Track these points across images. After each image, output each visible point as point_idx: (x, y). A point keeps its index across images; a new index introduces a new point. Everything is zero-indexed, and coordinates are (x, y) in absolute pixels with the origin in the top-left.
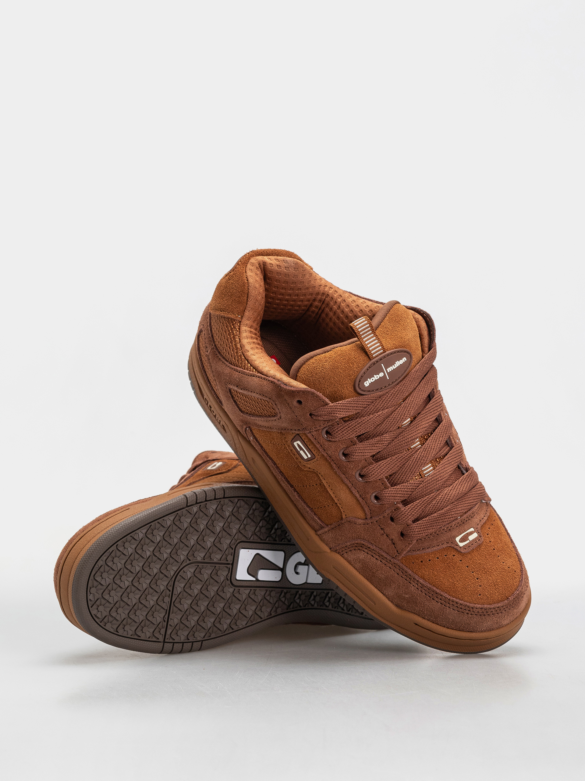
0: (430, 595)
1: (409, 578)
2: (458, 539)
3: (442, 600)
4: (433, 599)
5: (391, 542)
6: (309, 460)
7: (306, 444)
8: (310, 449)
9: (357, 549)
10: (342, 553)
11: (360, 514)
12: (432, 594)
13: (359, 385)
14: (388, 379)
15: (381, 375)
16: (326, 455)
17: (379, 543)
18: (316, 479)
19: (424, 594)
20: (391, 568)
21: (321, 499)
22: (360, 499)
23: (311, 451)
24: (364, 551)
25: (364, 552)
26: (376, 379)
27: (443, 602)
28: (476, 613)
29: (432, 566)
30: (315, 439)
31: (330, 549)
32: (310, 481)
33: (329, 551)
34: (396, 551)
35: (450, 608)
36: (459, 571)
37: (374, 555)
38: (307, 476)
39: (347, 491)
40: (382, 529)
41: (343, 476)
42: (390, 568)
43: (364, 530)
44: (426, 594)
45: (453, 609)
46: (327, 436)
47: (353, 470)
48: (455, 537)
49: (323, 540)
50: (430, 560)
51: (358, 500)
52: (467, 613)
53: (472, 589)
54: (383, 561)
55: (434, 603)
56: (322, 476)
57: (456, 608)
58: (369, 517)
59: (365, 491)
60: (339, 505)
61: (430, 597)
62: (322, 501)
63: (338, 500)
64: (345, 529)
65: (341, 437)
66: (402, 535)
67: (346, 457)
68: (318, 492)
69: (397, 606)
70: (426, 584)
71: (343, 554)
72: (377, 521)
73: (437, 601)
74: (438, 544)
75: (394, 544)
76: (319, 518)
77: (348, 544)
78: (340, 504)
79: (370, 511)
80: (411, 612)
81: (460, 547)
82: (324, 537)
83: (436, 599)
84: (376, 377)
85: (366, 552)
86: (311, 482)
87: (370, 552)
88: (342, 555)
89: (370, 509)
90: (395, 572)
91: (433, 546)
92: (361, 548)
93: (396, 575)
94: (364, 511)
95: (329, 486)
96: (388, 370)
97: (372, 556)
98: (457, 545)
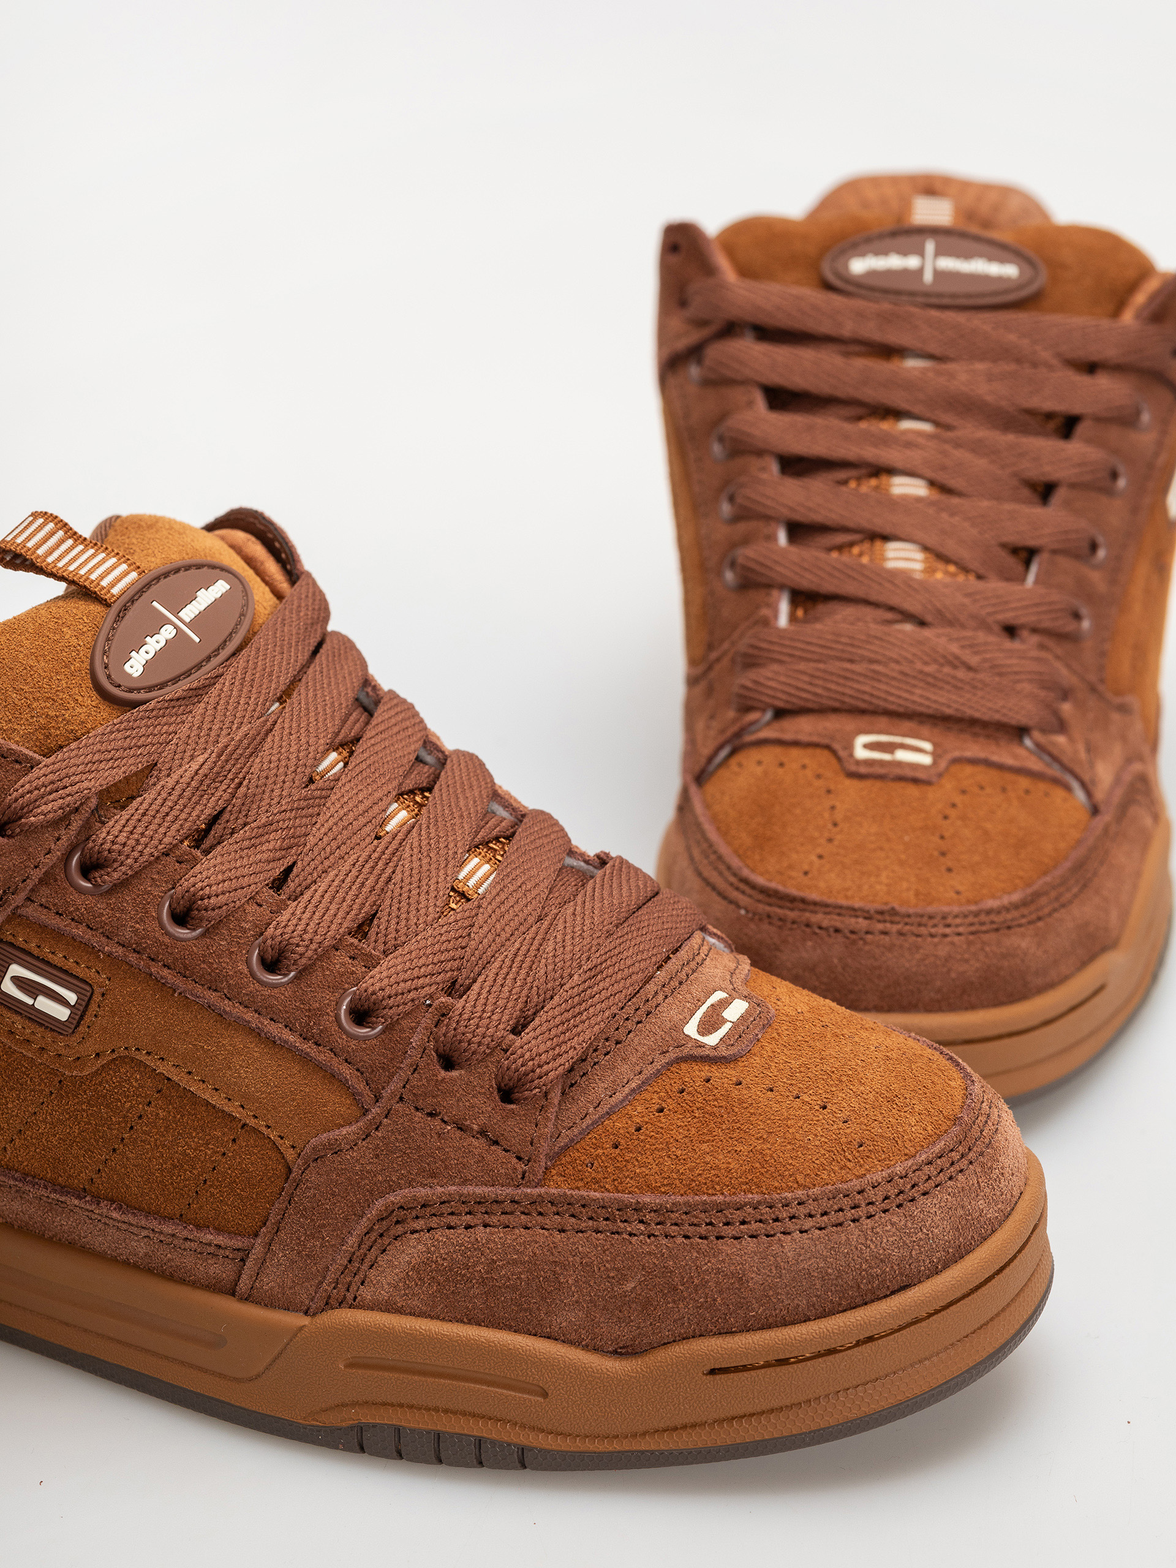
0: (703, 1230)
1: (607, 1219)
2: (691, 1029)
3: (749, 1223)
4: (718, 1238)
5: (483, 1140)
6: (80, 1013)
7: (37, 958)
8: (60, 969)
9: (389, 1244)
10: (350, 1296)
11: (336, 1103)
12: (707, 1224)
13: (109, 677)
14: (197, 640)
15: (168, 632)
16: (120, 950)
17: (446, 1167)
18: (137, 1081)
19: (680, 1240)
20: (530, 1225)
21: (190, 1147)
22: (307, 1047)
23: (66, 972)
24: (413, 1232)
25: (416, 1236)
26: (158, 647)
27: (754, 1226)
28: (884, 1206)
29: (656, 1138)
30: (57, 913)
31: (306, 1313)
32: (123, 1105)
33: (305, 1321)
34: (515, 1160)
35: (789, 1233)
36: (752, 1111)
37: (453, 1220)
38: (105, 1097)
39: (256, 1050)
40: (430, 1114)
41: (212, 997)
42: (528, 1228)
43: (377, 1156)
44: (686, 1237)
45: (801, 1232)
46: (89, 881)
47: (234, 957)
48: (678, 1028)
49: (270, 1303)
50: (638, 1129)
51: (305, 1059)
52: (854, 1221)
53: (823, 1139)
54: (494, 1220)
55: (727, 1247)
56: (148, 1053)
57: (809, 1223)
58: (368, 1096)
59: (310, 1010)
60: (252, 1122)
61: (706, 1238)
62: (195, 1150)
63: (242, 1106)
64: (315, 1195)
65: (136, 854)
66: (507, 1095)
67: (187, 922)
68: (167, 1128)
69: (619, 1353)
70: (668, 1200)
71: (355, 1298)
72: (401, 1099)
73: (736, 1238)
74: (638, 1068)
75: (496, 1143)
76: (219, 1230)
77: (350, 1242)
78: (255, 1117)
79: (362, 1074)
80: (674, 1341)
81: (715, 1048)
82: (269, 1283)
83: (729, 1231)
84: (154, 644)
85: (422, 1231)
86: (128, 1105)
87: (434, 1222)
88: (355, 1304)
89: (358, 1070)
90: (548, 1230)
91: (625, 1081)
92: (400, 1229)
93: (558, 1237)
94: (343, 1084)
95: (190, 1073)
96: (181, 614)
97: (450, 1227)
98: (700, 1046)
